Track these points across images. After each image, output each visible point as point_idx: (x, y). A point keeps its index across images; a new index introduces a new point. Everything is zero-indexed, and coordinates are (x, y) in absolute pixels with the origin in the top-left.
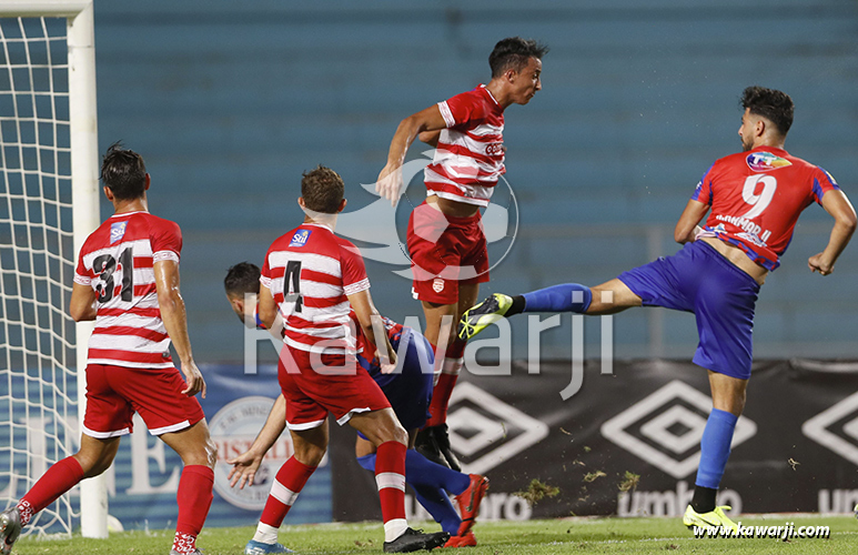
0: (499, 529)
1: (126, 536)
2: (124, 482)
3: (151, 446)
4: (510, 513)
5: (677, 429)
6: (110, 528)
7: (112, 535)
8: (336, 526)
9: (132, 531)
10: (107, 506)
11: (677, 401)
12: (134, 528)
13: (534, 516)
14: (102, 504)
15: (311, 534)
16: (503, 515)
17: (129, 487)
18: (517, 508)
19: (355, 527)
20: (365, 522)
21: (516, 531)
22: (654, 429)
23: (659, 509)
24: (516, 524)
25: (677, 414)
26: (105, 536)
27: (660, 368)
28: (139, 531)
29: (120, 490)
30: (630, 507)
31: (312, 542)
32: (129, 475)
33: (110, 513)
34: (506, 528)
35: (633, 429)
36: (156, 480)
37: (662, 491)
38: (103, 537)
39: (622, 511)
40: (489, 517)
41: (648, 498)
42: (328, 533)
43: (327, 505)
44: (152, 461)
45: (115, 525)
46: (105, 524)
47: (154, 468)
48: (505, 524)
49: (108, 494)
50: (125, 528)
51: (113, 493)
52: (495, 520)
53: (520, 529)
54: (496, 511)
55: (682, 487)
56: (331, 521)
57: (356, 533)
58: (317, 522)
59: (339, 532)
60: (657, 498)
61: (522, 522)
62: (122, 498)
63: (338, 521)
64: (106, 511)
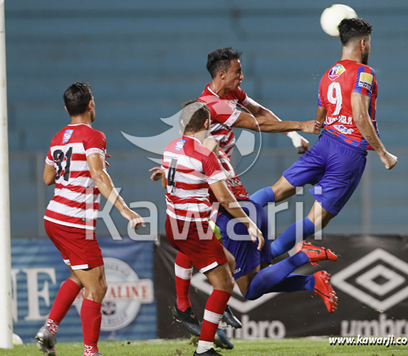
0: (264, 344)
1: (24, 347)
2: (23, 313)
3: (40, 289)
4: (271, 334)
5: (380, 280)
6: (14, 342)
7: (16, 346)
8: (160, 341)
9: (28, 344)
10: (12, 327)
11: (379, 262)
12: (30, 342)
13: (287, 336)
14: (9, 327)
15: (143, 347)
16: (266, 335)
17: (27, 315)
18: (276, 331)
19: (172, 342)
20: (178, 339)
21: (275, 345)
22: (365, 280)
23: (368, 331)
24: (276, 341)
25: (379, 270)
26: (11, 347)
27: (369, 240)
28: (32, 344)
29: (21, 317)
30: (349, 330)
31: (144, 352)
32: (26, 308)
33: (14, 332)
34: (269, 344)
35: (351, 280)
36: (44, 311)
37: (370, 320)
38: (10, 348)
39: (344, 332)
40: (258, 336)
41: (361, 324)
42: (154, 346)
43: (154, 328)
44: (41, 299)
45: (17, 340)
46: (11, 339)
47: (42, 303)
48: (268, 341)
49: (13, 320)
50: (24, 342)
51: (16, 319)
52: (262, 339)
53: (278, 344)
54: (262, 333)
55: (383, 317)
56: (156, 338)
57: (172, 346)
58: (147, 339)
59: (161, 345)
60: (366, 324)
61: (279, 340)
62: (22, 322)
63: (161, 338)
64: (12, 331)
